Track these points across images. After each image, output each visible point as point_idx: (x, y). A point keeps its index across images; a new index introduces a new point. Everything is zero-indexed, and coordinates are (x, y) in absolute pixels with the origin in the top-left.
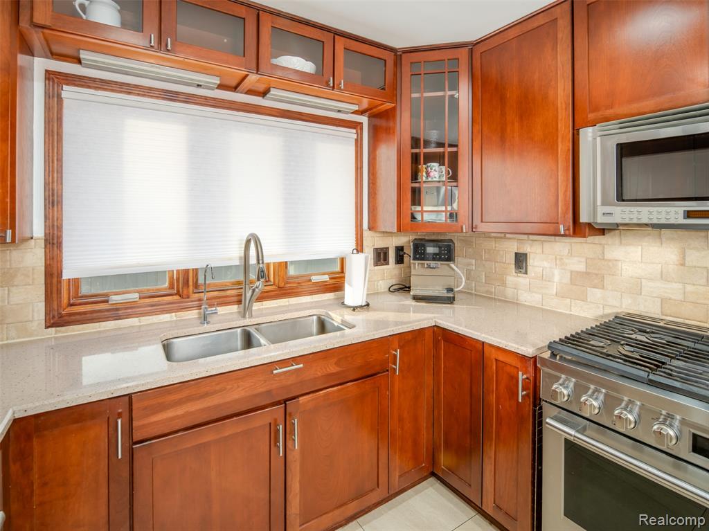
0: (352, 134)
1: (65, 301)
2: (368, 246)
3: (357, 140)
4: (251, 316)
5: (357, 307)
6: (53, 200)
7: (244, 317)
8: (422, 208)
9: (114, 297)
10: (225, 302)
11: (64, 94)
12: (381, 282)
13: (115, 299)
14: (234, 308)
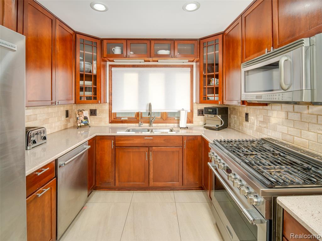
0: (189, 69)
1: (113, 118)
2: (195, 109)
3: (191, 71)
4: (152, 127)
5: (182, 128)
6: (111, 94)
7: (150, 127)
8: (214, 95)
9: (122, 118)
10: (145, 122)
11: (112, 70)
12: (201, 122)
13: (122, 119)
14: (148, 125)
